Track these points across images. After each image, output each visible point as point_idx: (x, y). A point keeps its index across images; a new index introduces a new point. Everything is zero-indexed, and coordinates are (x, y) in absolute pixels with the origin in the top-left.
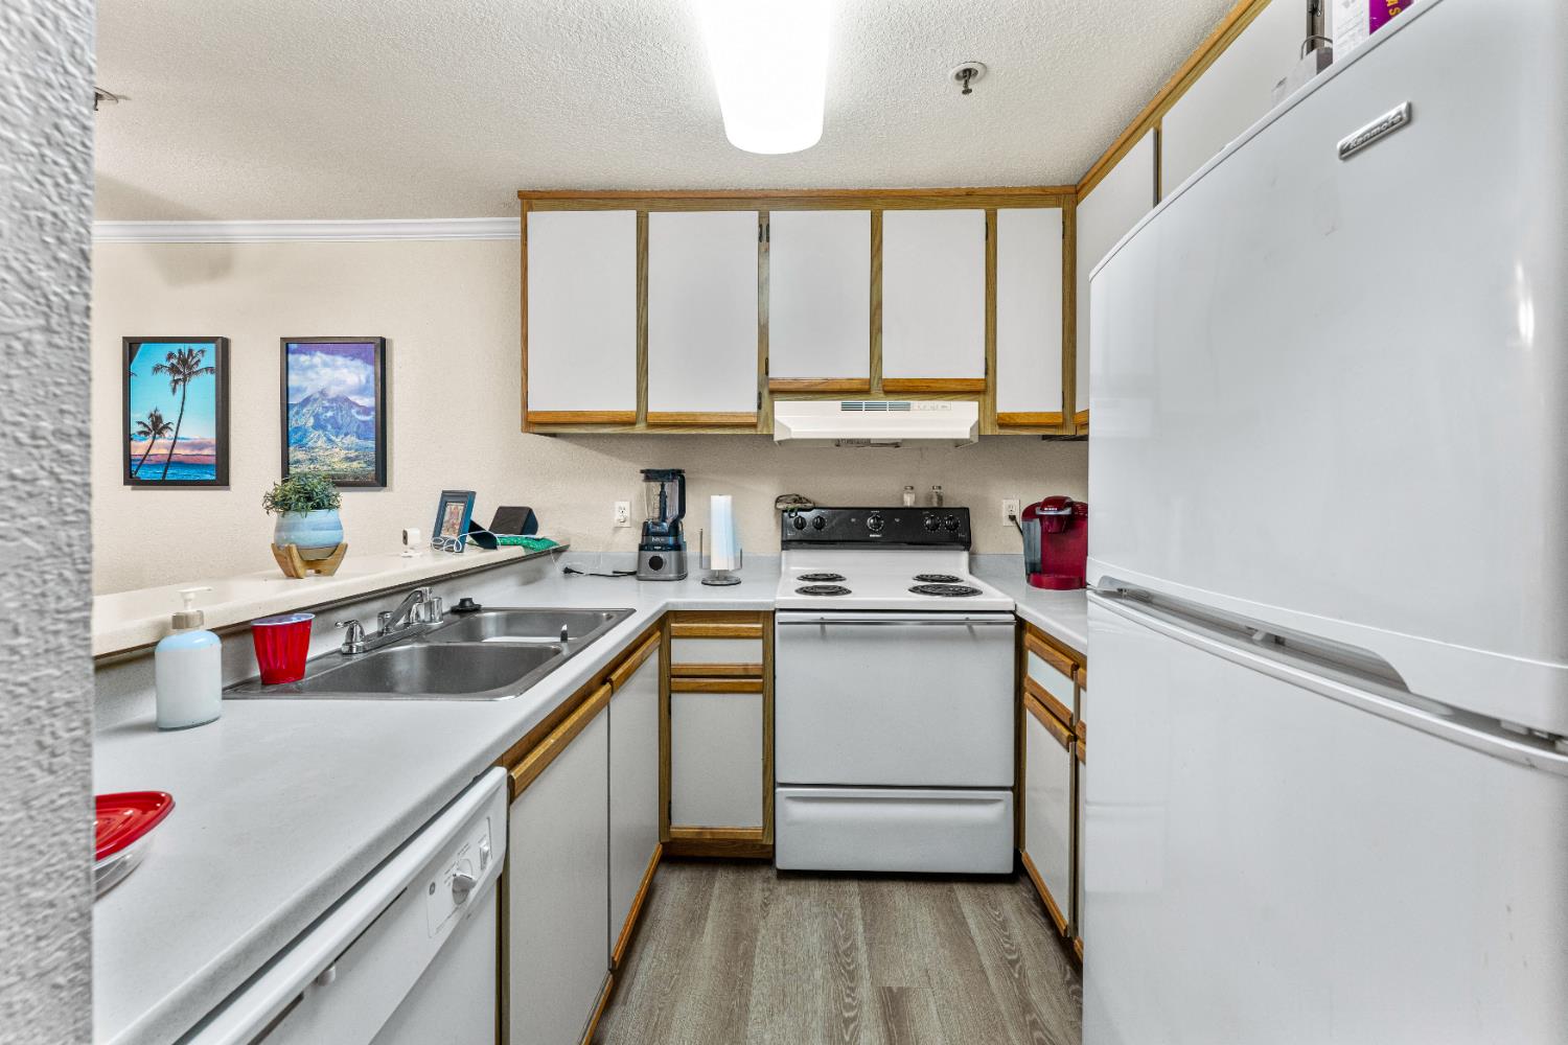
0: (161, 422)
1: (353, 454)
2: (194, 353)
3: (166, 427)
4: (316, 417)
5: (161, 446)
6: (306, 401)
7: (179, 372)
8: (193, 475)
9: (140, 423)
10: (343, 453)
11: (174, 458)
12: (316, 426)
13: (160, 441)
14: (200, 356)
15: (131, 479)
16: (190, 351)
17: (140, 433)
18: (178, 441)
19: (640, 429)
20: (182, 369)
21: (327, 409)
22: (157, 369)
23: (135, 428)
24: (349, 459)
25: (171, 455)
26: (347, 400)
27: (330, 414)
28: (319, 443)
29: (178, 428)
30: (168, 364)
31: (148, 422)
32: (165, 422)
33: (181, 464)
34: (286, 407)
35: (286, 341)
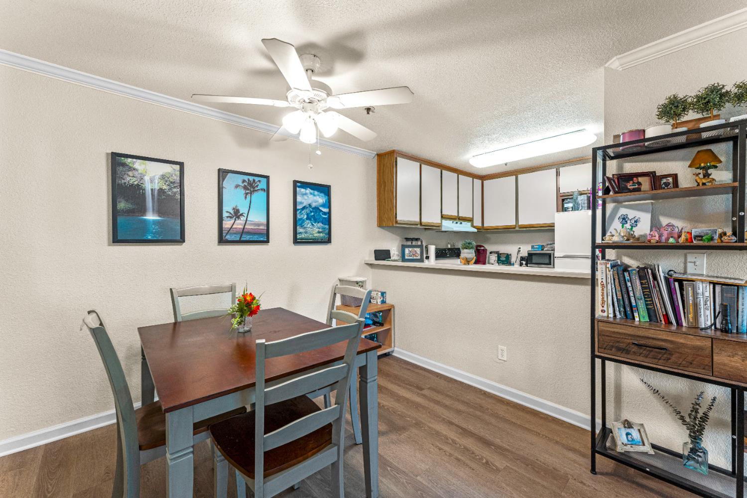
0: (239, 212)
1: (320, 230)
2: (256, 181)
3: (242, 215)
4: (307, 215)
5: (239, 224)
6: (304, 208)
7: (248, 189)
9: (227, 212)
10: (317, 230)
11: (245, 230)
12: (308, 218)
13: (238, 221)
14: (258, 183)
15: (222, 240)
16: (254, 180)
17: (228, 217)
18: (247, 222)
21: (311, 212)
22: (237, 186)
23: (225, 215)
24: (319, 232)
25: (244, 228)
26: (318, 209)
27: (312, 214)
28: (308, 226)
29: (247, 215)
30: (243, 185)
31: (232, 212)
32: (241, 213)
33: (249, 233)
34: (295, 210)
35: (295, 182)
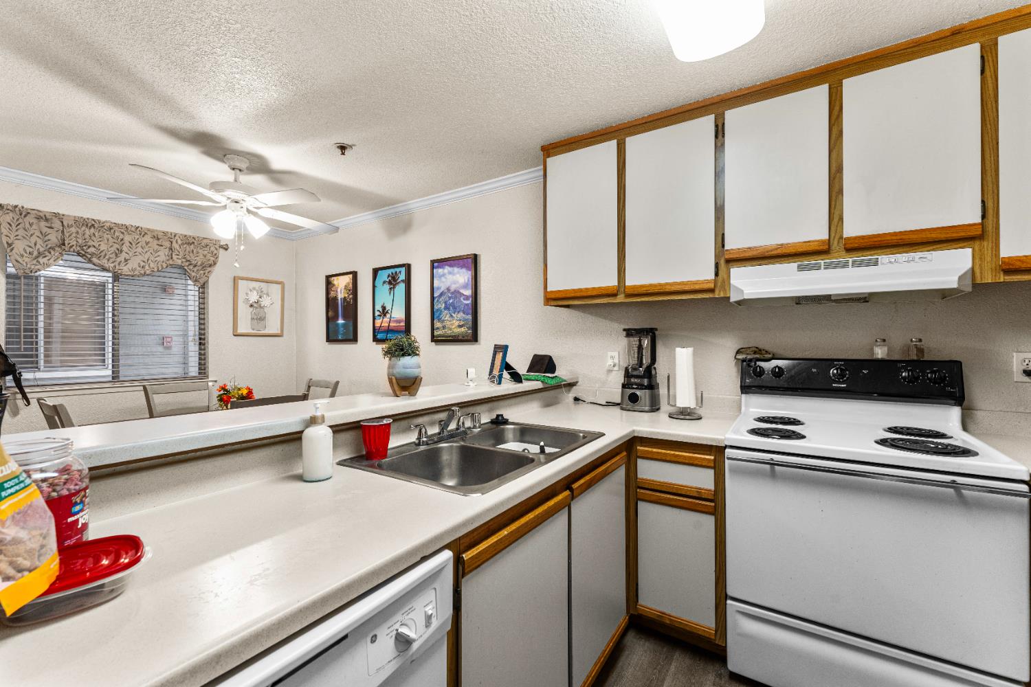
0: (386, 310)
1: (462, 323)
3: (387, 312)
4: (445, 303)
5: (386, 322)
6: (442, 294)
7: (392, 284)
9: (378, 311)
10: (457, 323)
12: (447, 308)
13: (385, 319)
14: (399, 275)
15: (375, 339)
16: (396, 272)
17: (378, 316)
18: (391, 319)
19: (621, 298)
20: (393, 281)
21: (450, 298)
22: (384, 282)
23: (377, 313)
24: (460, 326)
25: (389, 326)
26: (459, 292)
27: (451, 301)
28: (447, 318)
29: (391, 312)
30: (388, 280)
31: (381, 310)
34: (433, 298)
35: (433, 262)
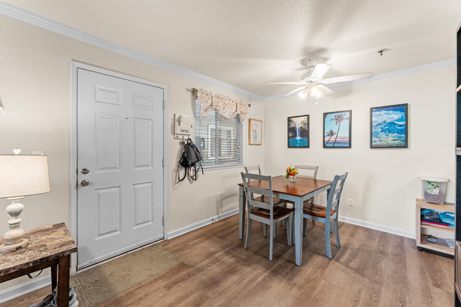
0: (333, 132)
1: (396, 138)
2: (342, 115)
3: (334, 134)
4: (382, 129)
5: (333, 138)
6: (379, 124)
7: (338, 120)
8: (342, 145)
9: (327, 133)
10: (392, 139)
11: (336, 141)
12: (382, 131)
13: (332, 137)
14: (344, 115)
15: (325, 147)
16: (341, 115)
17: (327, 135)
18: (337, 137)
20: (339, 119)
21: (386, 126)
22: (332, 119)
24: (394, 140)
25: (335, 140)
26: (393, 123)
27: (387, 127)
28: (383, 136)
29: (337, 134)
30: (335, 118)
31: (329, 133)
32: (334, 132)
33: (338, 143)
34: (371, 127)
35: (371, 109)
